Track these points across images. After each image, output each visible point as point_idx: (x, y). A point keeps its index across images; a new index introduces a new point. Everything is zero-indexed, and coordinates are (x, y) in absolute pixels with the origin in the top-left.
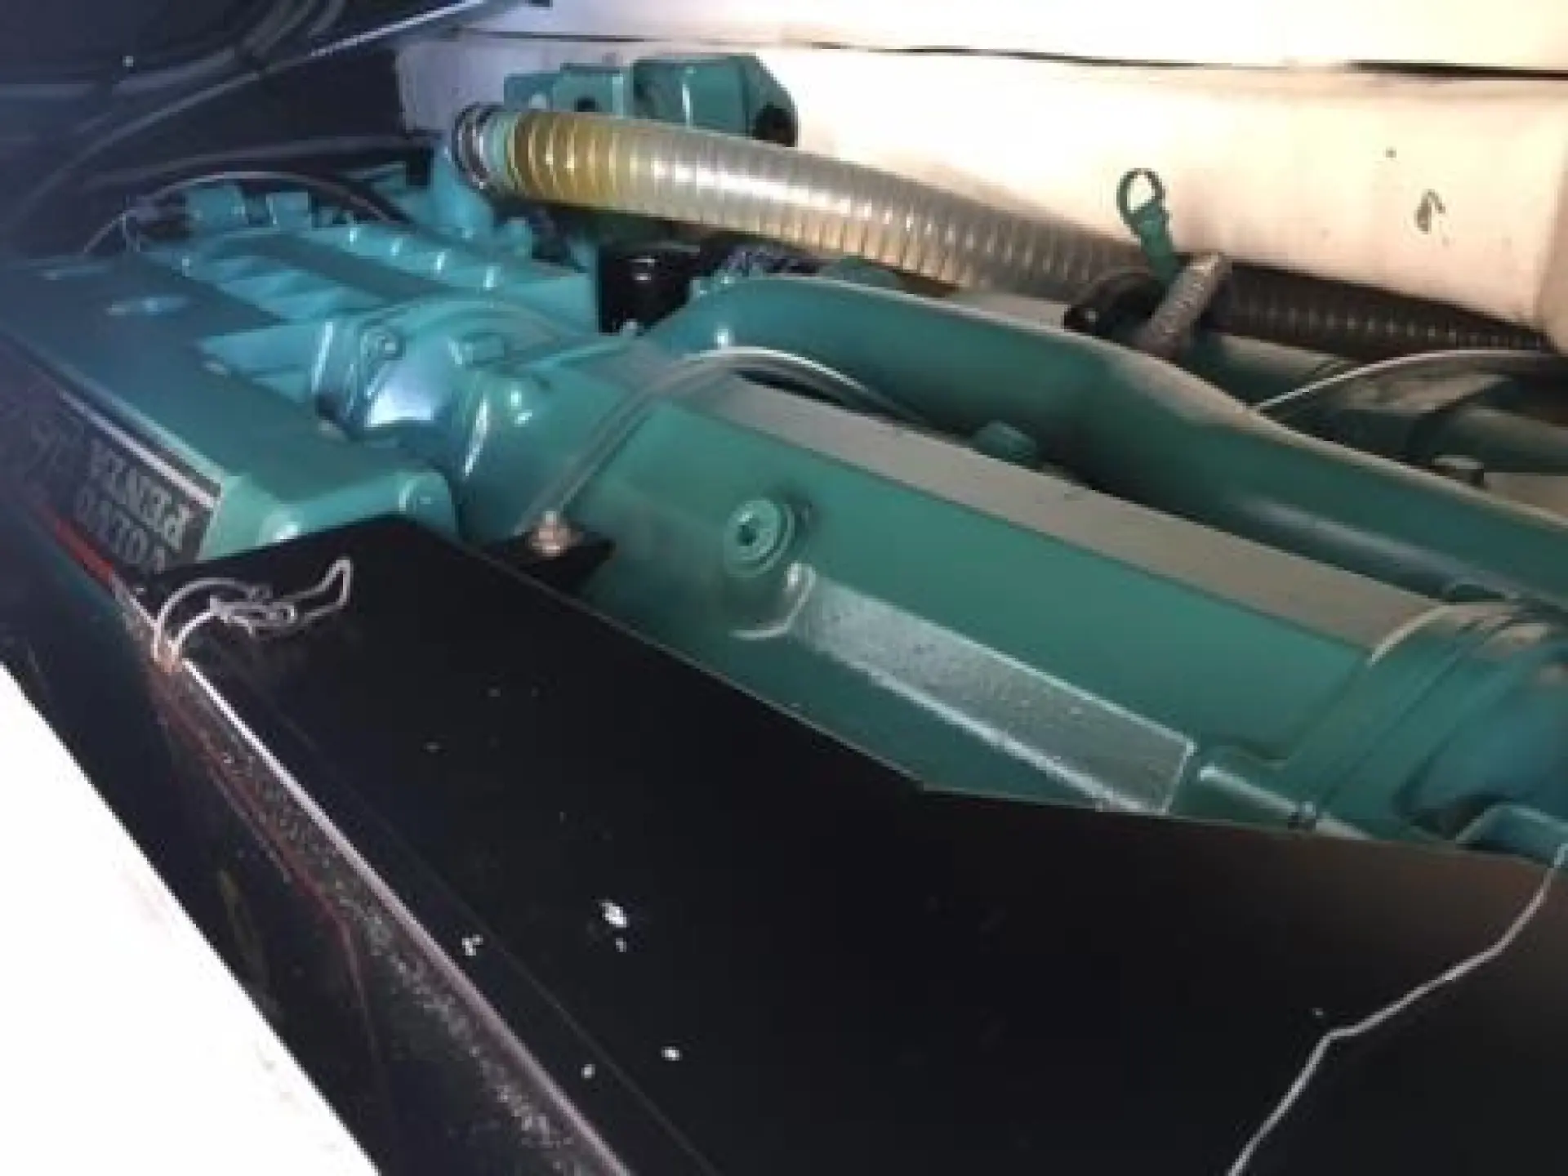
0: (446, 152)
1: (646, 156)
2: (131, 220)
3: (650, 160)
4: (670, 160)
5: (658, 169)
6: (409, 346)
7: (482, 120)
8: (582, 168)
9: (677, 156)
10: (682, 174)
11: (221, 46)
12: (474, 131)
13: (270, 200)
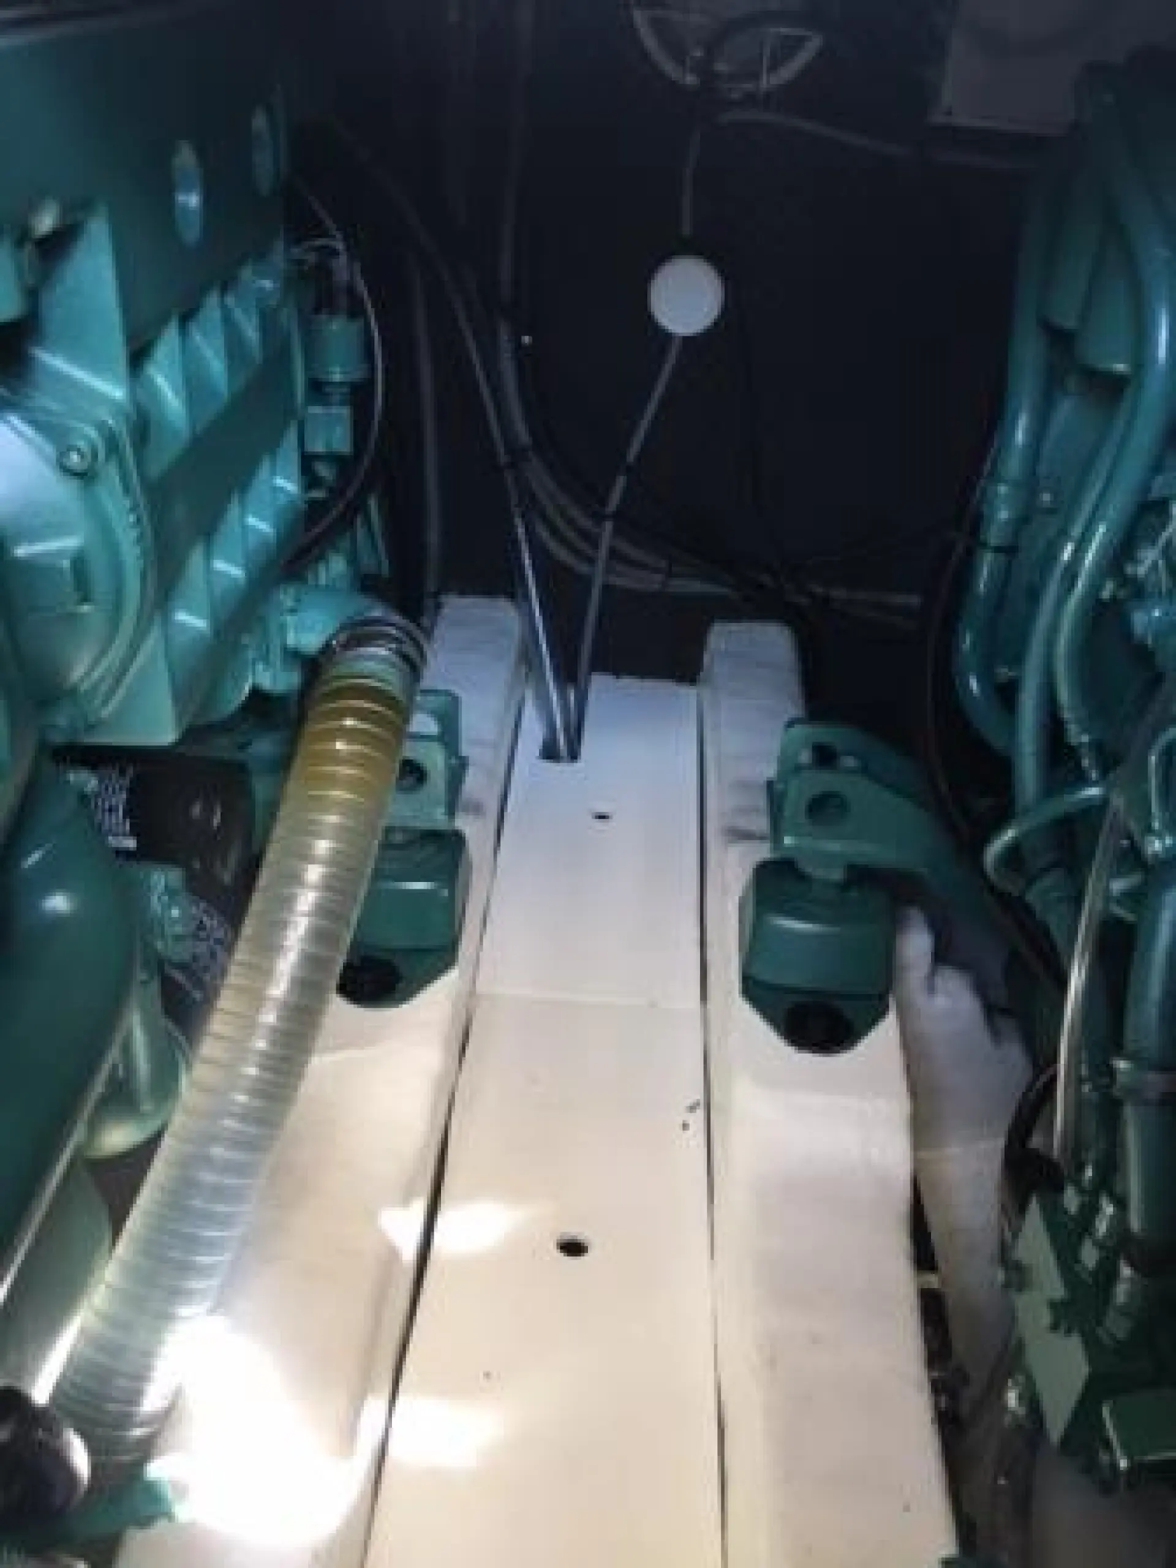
0: (377, 613)
1: (340, 833)
2: (334, 253)
3: (333, 839)
4: (333, 860)
5: (323, 846)
6: (74, 483)
7: (405, 658)
8: (336, 758)
9: (334, 870)
10: (314, 873)
11: (532, 433)
12: (394, 646)
13: (345, 412)
